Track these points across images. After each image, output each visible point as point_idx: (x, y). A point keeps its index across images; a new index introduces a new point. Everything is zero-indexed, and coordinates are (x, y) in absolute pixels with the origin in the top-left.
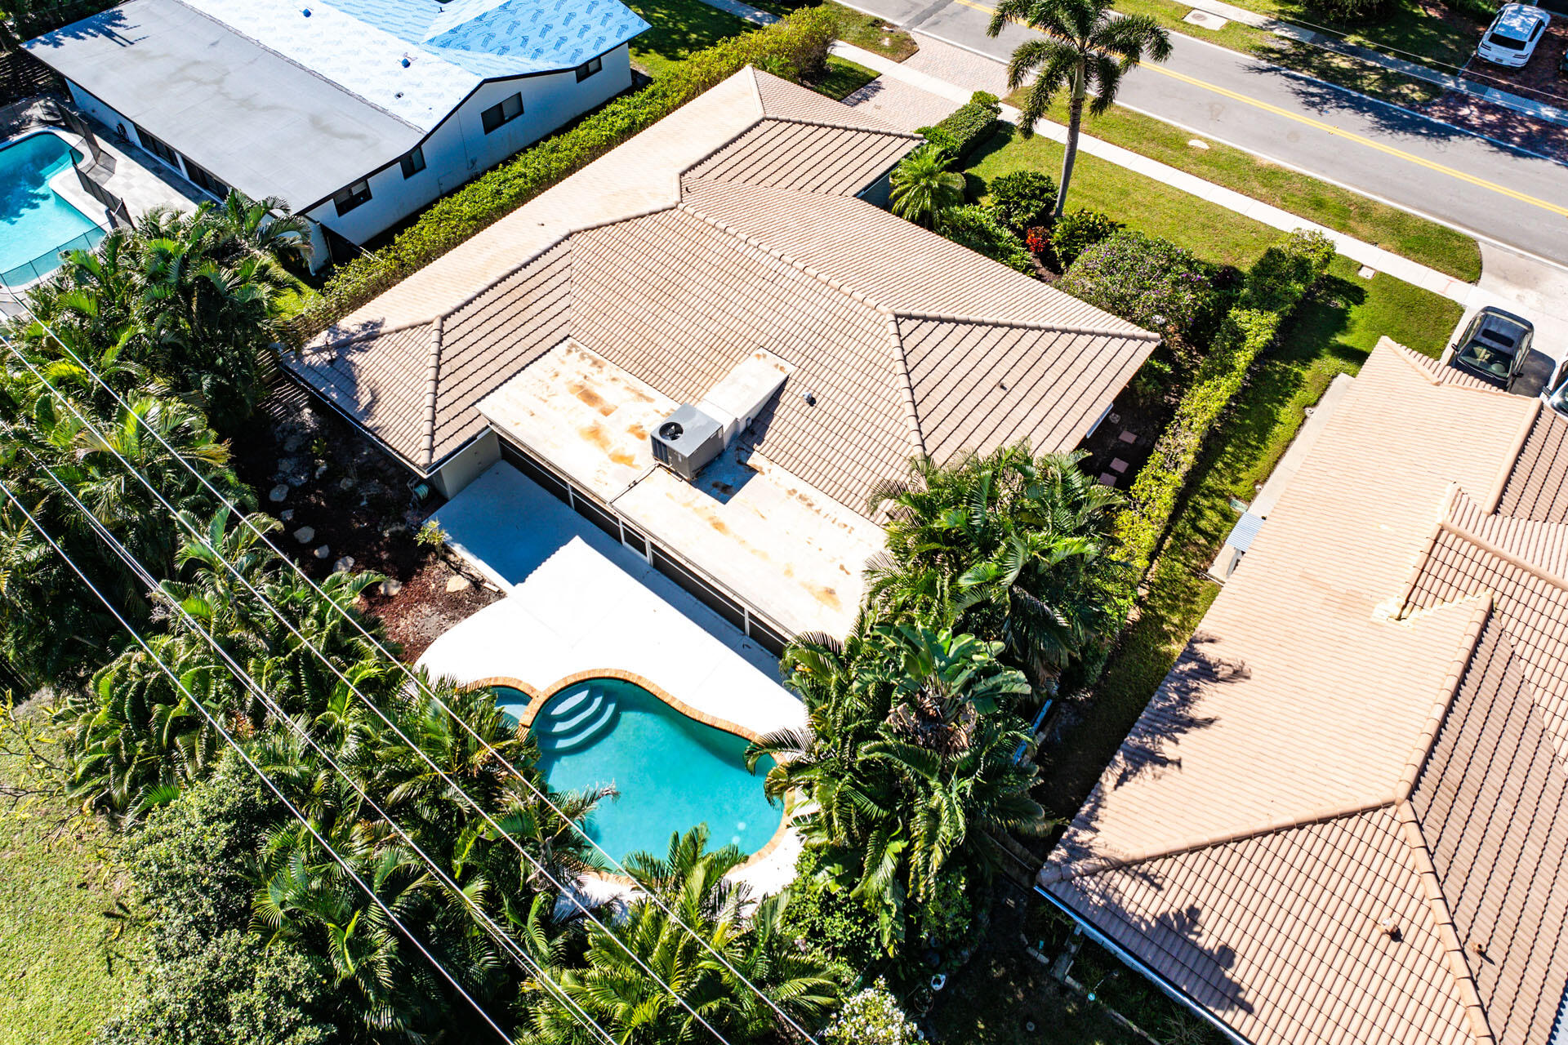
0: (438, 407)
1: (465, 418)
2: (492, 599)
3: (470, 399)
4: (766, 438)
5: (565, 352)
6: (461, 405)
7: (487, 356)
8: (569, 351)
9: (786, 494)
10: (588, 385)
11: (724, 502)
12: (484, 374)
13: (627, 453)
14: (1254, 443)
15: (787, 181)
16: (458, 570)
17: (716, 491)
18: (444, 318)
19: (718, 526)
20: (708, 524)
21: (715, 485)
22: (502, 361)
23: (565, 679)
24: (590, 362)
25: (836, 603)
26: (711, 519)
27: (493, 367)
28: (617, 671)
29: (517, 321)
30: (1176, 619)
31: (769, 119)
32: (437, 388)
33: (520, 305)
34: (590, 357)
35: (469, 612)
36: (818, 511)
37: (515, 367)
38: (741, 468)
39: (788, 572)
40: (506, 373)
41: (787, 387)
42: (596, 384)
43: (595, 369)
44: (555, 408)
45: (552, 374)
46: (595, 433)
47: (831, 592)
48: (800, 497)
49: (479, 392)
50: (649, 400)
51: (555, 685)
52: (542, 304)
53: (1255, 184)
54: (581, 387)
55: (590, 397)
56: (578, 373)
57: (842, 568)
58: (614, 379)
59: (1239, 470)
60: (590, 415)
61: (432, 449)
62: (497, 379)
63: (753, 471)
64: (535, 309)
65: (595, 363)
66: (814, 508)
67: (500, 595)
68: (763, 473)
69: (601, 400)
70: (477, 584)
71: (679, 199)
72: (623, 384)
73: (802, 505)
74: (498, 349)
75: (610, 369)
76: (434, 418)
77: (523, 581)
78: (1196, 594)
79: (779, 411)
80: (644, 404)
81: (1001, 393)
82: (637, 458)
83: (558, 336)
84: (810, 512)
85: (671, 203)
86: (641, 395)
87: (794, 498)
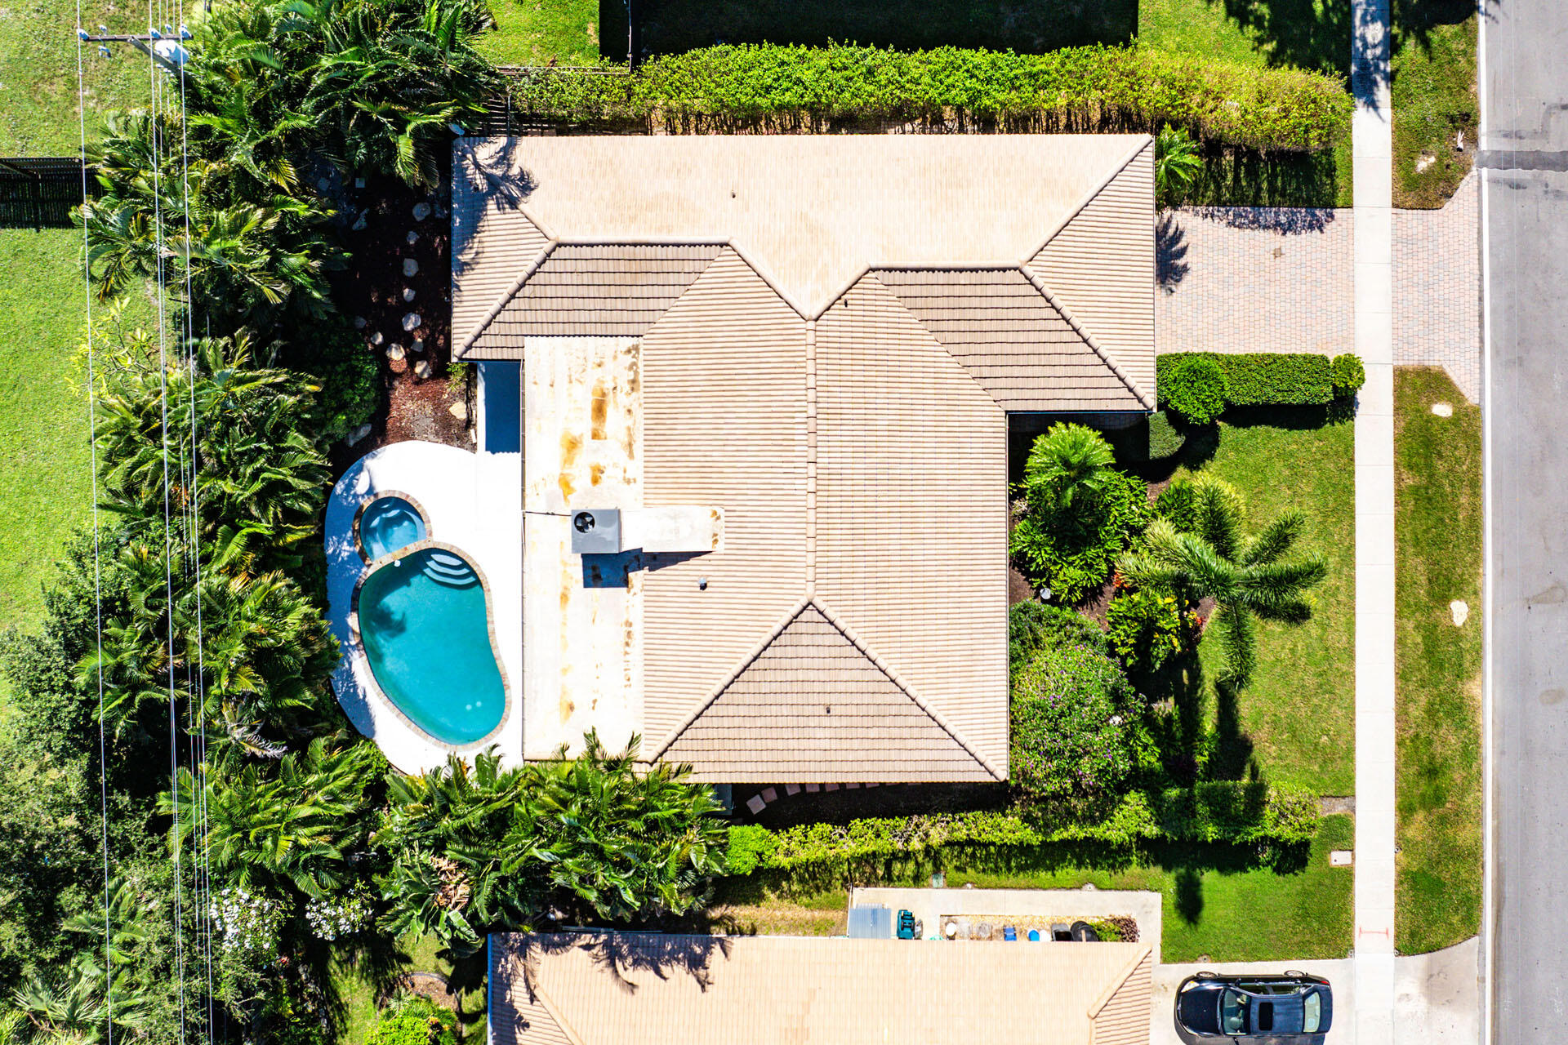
0: (499, 318)
1: (511, 341)
2: (466, 446)
3: (526, 329)
4: (657, 572)
5: (625, 349)
6: (515, 329)
7: (566, 304)
8: (629, 351)
9: (624, 621)
10: (610, 398)
11: (586, 585)
12: (552, 316)
13: (572, 485)
14: (1013, 864)
15: (964, 349)
16: (468, 401)
17: (590, 572)
18: (559, 245)
19: (564, 597)
20: (560, 591)
21: (594, 568)
22: (574, 316)
23: (452, 547)
24: (632, 377)
25: (567, 717)
26: (566, 588)
27: (563, 316)
28: (482, 573)
29: (614, 291)
30: (795, 887)
31: (1021, 272)
32: (508, 301)
33: (629, 279)
34: (636, 373)
35: (448, 440)
36: (626, 653)
37: (579, 329)
38: (622, 573)
39: (565, 671)
40: (569, 329)
41: (703, 557)
42: (615, 402)
43: (628, 388)
44: (570, 395)
45: (598, 361)
46: (573, 445)
47: (571, 708)
48: (629, 633)
49: (537, 329)
50: (631, 455)
51: (445, 544)
52: (646, 292)
53: (1423, 700)
54: (604, 395)
55: (599, 410)
56: (615, 378)
57: (595, 701)
58: (629, 411)
59: (974, 867)
60: (583, 425)
61: (469, 347)
62: (559, 329)
63: (625, 583)
64: (636, 291)
65: (634, 381)
66: (627, 649)
67: (474, 447)
68: (629, 592)
69: (604, 421)
70: (469, 423)
71: (814, 317)
72: (630, 423)
73: (623, 638)
74: (579, 304)
75: (636, 400)
76: (489, 324)
77: (493, 453)
78: (828, 890)
79: (681, 566)
80: (625, 454)
81: (824, 712)
82: (574, 494)
83: (633, 329)
84: (622, 649)
85: (806, 313)
86: (630, 445)
87: (626, 629)
